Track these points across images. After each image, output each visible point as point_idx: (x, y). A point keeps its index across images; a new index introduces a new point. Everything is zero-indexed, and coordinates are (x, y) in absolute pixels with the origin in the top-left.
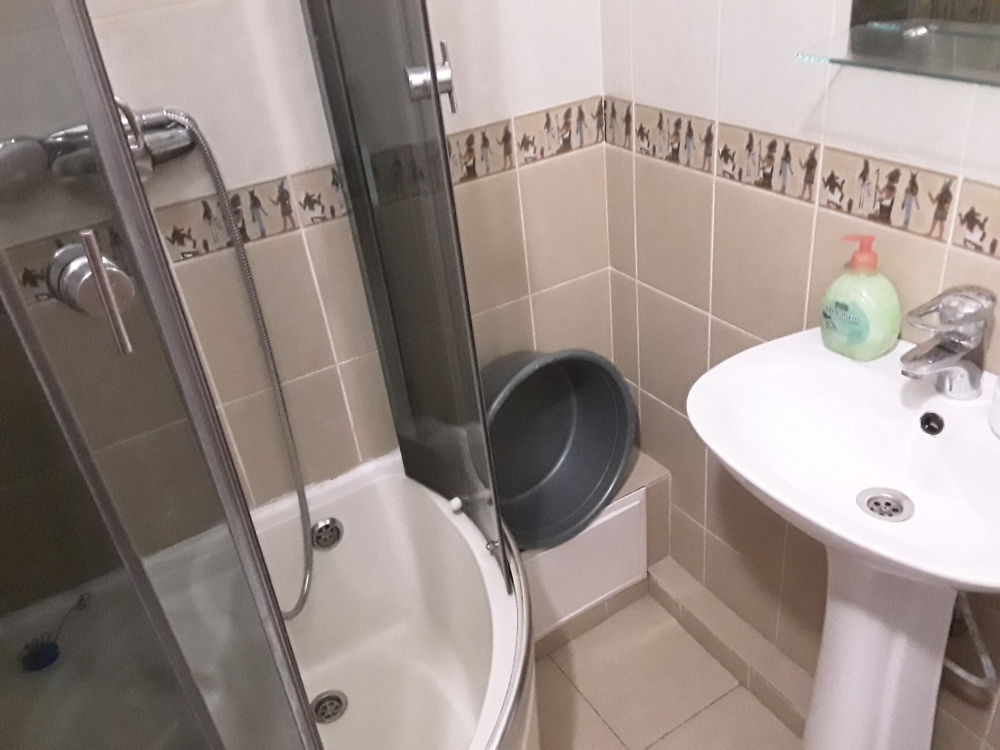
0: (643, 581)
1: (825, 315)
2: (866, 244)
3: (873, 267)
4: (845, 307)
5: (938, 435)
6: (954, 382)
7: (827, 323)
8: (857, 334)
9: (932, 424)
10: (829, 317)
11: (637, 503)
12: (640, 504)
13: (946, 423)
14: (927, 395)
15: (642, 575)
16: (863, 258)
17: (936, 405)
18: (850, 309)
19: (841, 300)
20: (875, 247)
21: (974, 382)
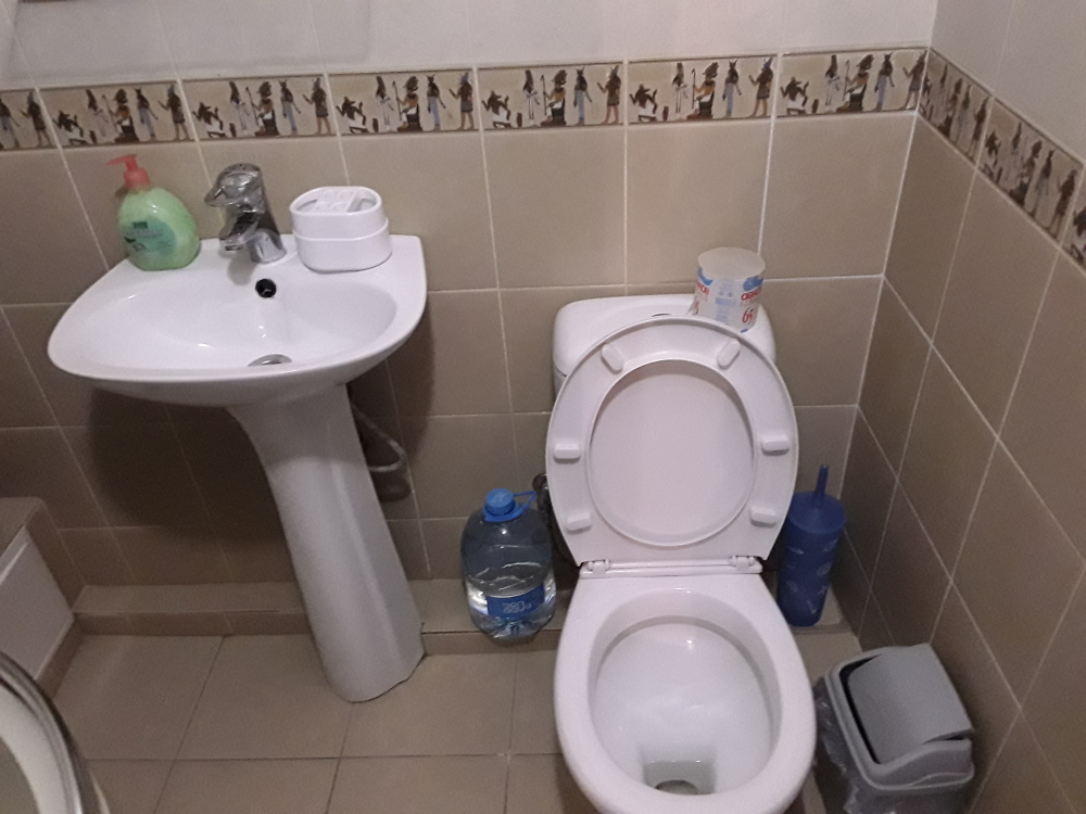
0: (74, 625)
1: (129, 241)
2: (131, 163)
3: (147, 183)
4: (143, 225)
5: (276, 295)
6: (264, 248)
7: (135, 247)
8: (166, 246)
9: (266, 288)
10: (133, 240)
11: (24, 546)
12: (29, 546)
13: (276, 281)
14: (250, 270)
15: (70, 620)
16: (135, 176)
17: (261, 272)
18: (149, 225)
19: (137, 219)
20: (140, 164)
21: (277, 242)
